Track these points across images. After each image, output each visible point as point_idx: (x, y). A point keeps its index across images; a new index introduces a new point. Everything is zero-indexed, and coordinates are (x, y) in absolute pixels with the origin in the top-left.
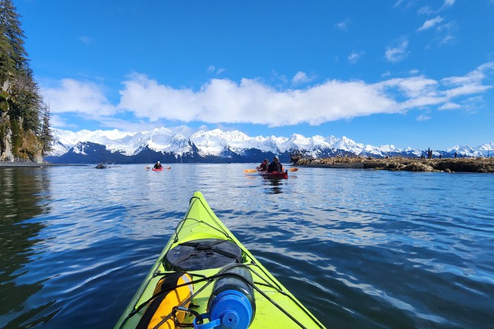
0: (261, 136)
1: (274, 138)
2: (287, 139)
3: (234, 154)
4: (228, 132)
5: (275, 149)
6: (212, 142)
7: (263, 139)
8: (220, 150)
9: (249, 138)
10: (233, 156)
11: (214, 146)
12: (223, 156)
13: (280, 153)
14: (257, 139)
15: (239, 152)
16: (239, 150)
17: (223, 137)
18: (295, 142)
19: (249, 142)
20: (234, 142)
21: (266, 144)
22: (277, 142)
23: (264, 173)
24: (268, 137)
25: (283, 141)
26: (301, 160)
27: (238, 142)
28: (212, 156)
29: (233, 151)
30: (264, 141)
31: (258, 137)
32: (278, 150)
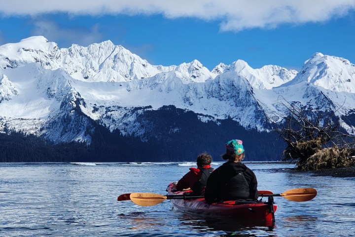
0: (196, 63)
1: (244, 69)
2: (292, 74)
3: (97, 129)
4: (75, 47)
5: (250, 111)
6: (16, 86)
7: (206, 74)
8: (46, 111)
9: (152, 70)
10: (94, 137)
11: (25, 100)
12: (56, 137)
13: (267, 125)
14: (182, 71)
15: (117, 122)
16: (116, 115)
17: (56, 65)
18: (322, 84)
19: (153, 82)
20: (97, 86)
21: (216, 91)
22: (255, 85)
23: (195, 205)
24: (221, 68)
25: (279, 82)
26: (320, 153)
27: (111, 86)
28: (18, 137)
29: (95, 117)
30: (210, 82)
31: (184, 66)
32: (260, 114)
